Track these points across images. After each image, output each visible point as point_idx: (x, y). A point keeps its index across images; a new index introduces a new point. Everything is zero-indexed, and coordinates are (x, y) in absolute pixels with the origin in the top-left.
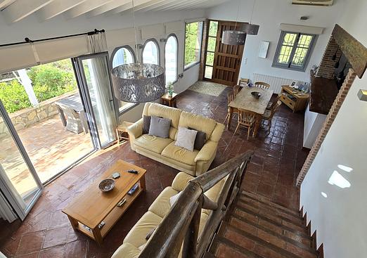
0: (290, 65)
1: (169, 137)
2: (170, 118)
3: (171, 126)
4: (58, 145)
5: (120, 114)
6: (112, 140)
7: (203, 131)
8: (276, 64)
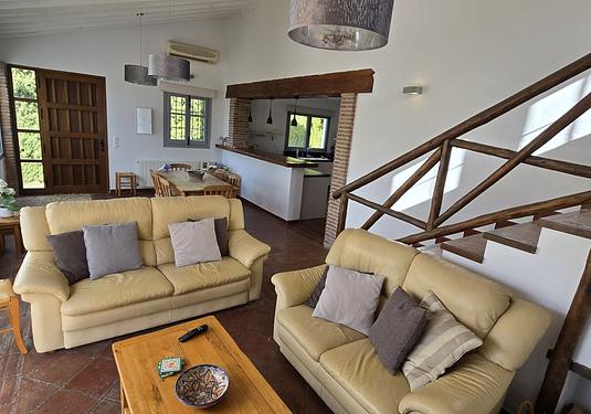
0: (188, 143)
8: (169, 142)
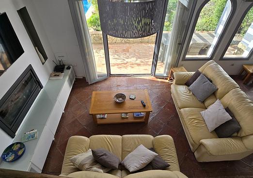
1: (203, 102)
2: (218, 87)
3: (213, 94)
4: (143, 60)
5: (184, 59)
6: (165, 75)
7: (242, 124)
